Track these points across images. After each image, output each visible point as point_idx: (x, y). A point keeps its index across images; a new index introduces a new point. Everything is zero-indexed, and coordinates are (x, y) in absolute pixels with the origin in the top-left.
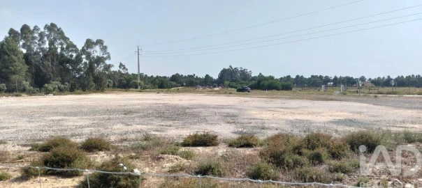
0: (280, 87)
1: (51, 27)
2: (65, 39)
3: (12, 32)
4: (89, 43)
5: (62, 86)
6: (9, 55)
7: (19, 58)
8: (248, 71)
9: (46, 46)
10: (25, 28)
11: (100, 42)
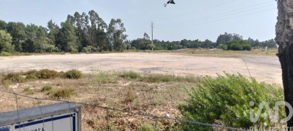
0: (242, 48)
1: (92, 13)
2: (100, 19)
3: (69, 17)
4: (113, 22)
5: (95, 48)
6: (66, 31)
7: (72, 32)
8: (240, 36)
9: (90, 24)
10: (76, 14)
11: (119, 21)
